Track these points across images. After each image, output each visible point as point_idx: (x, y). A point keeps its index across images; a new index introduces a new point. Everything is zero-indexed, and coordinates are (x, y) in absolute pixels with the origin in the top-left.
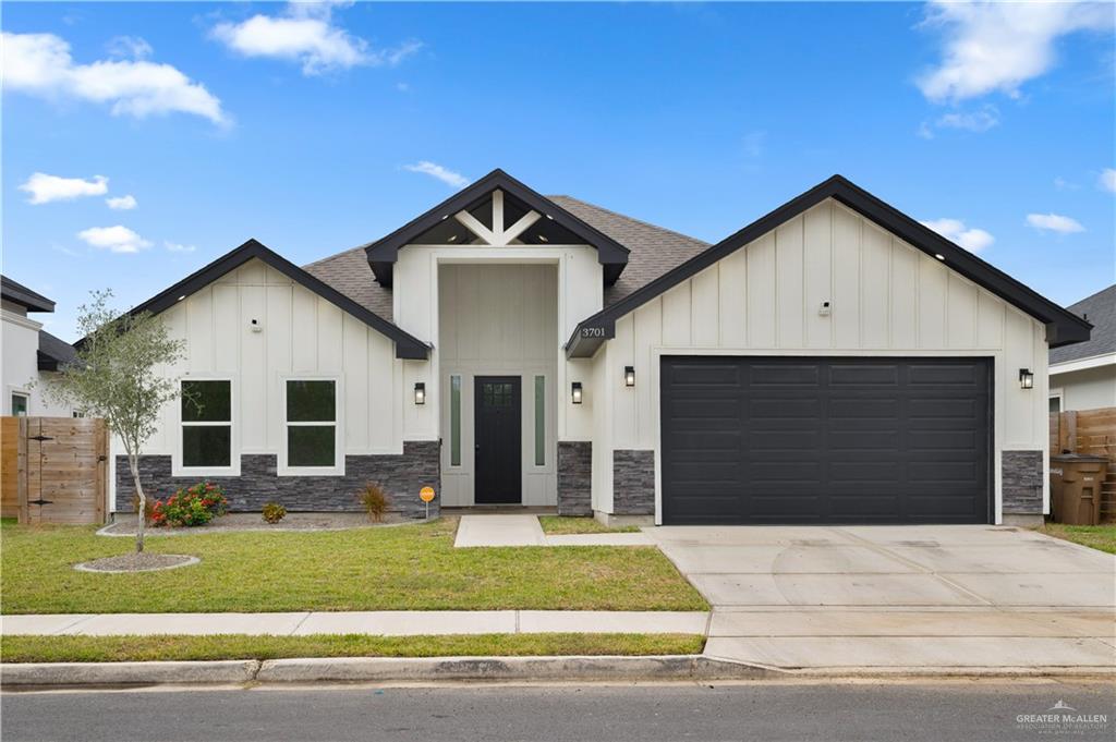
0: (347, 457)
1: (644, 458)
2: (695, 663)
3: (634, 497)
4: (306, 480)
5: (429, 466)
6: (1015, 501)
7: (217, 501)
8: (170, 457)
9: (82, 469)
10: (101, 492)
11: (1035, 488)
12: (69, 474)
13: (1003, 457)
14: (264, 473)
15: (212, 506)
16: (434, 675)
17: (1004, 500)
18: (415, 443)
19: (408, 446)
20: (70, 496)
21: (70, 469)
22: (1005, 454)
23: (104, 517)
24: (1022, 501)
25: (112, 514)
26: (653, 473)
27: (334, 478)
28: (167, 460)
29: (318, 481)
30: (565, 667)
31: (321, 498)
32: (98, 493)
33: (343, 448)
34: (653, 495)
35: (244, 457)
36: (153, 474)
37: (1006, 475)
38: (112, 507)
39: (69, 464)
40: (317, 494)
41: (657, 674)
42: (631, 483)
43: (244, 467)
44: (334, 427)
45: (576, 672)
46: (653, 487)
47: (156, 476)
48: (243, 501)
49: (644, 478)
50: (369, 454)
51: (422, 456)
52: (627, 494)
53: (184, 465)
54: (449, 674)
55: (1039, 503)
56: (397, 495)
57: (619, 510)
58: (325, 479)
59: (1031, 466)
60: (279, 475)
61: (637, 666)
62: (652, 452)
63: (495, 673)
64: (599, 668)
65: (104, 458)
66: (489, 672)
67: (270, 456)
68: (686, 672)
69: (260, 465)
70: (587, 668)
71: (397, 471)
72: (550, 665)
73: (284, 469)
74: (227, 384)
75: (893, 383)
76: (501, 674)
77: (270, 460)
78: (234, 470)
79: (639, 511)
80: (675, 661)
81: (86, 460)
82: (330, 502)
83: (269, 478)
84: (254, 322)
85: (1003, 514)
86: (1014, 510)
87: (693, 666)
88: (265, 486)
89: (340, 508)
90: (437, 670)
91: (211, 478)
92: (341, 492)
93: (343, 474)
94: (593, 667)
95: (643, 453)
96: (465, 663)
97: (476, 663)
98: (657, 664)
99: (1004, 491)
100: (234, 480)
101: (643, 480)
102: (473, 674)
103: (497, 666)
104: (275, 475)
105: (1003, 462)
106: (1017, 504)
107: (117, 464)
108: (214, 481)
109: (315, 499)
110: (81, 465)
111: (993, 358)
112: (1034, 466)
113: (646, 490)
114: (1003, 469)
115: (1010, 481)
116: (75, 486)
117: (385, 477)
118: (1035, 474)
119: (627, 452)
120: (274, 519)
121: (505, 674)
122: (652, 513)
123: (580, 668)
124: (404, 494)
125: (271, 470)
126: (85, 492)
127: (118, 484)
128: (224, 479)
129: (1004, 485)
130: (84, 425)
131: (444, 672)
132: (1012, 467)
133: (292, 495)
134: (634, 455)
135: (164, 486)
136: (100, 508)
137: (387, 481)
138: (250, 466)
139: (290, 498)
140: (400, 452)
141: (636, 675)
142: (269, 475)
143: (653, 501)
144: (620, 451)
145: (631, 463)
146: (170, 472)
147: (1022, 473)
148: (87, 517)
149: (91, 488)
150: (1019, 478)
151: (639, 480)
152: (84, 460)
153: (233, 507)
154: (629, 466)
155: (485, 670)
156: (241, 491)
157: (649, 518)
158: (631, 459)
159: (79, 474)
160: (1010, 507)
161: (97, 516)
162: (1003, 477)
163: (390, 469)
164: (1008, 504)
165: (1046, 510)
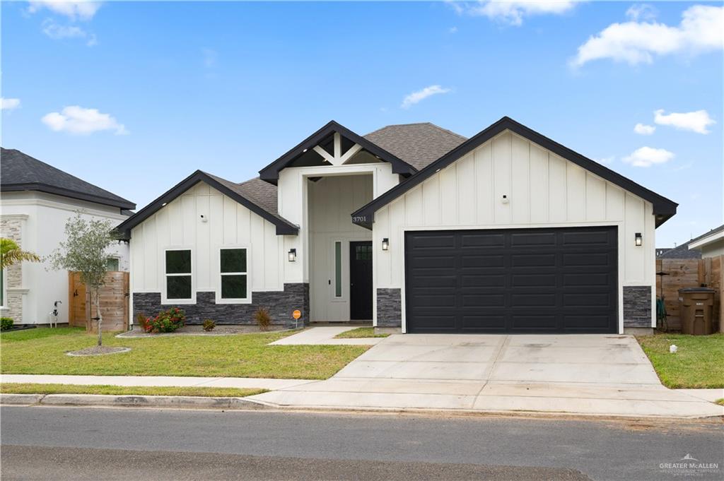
0: (253, 293)
1: (396, 293)
2: (232, 401)
3: (389, 317)
4: (231, 306)
5: (299, 298)
6: (632, 319)
7: (180, 319)
8: (160, 293)
9: (117, 300)
10: (126, 313)
11: (646, 310)
12: (111, 303)
13: (624, 290)
14: (208, 302)
15: (178, 321)
16: (115, 403)
17: (624, 318)
18: (290, 284)
19: (286, 286)
20: (111, 315)
21: (111, 301)
22: (625, 288)
23: (127, 328)
24: (637, 319)
25: (132, 325)
26: (400, 302)
27: (246, 305)
28: (158, 295)
29: (237, 307)
30: (172, 401)
31: (239, 317)
32: (125, 314)
33: (251, 288)
34: (400, 315)
35: (198, 293)
36: (152, 303)
37: (625, 302)
38: (131, 322)
39: (110, 298)
40: (237, 315)
41: (213, 406)
42: (387, 308)
43: (198, 299)
44: (246, 276)
45: (177, 403)
46: (400, 310)
47: (153, 304)
48: (197, 318)
49: (395, 305)
50: (265, 291)
51: (294, 292)
52: (385, 314)
53: (168, 298)
54: (121, 403)
55: (648, 320)
56: (280, 315)
57: (380, 324)
58: (241, 306)
59: (643, 296)
60: (216, 303)
61: (205, 401)
62: (400, 290)
63: (141, 403)
64: (187, 402)
65: (128, 295)
66: (138, 403)
67: (212, 293)
68: (227, 405)
69: (206, 297)
70: (182, 402)
71: (280, 301)
72: (166, 400)
73: (219, 300)
74: (189, 252)
75: (553, 244)
76: (144, 404)
77: (212, 295)
78: (192, 301)
79: (392, 325)
80: (222, 399)
81: (119, 295)
82: (244, 319)
83: (211, 305)
84: (202, 216)
85: (624, 327)
86: (631, 325)
87: (230, 403)
88: (208, 309)
89: (249, 322)
90: (116, 401)
91: (181, 305)
92: (249, 313)
93: (251, 303)
94: (185, 402)
95: (394, 290)
96: (128, 398)
97: (133, 398)
98: (214, 401)
99: (624, 312)
100: (193, 306)
101: (394, 306)
102: (131, 403)
103: (142, 400)
104: (214, 303)
105: (624, 294)
106: (634, 321)
107: (134, 298)
108: (183, 307)
109: (236, 317)
110: (116, 298)
111: (617, 226)
112: (646, 296)
113: (396, 312)
114: (624, 298)
115: (629, 306)
116: (114, 310)
117: (274, 304)
118: (646, 301)
119: (385, 290)
120: (209, 328)
121: (145, 404)
122: (400, 326)
123: (179, 402)
124: (284, 314)
125: (212, 301)
126: (119, 313)
127: (134, 309)
128: (187, 306)
129: (624, 308)
130: (117, 276)
131: (119, 402)
132: (630, 296)
133: (224, 315)
134: (389, 291)
135: (157, 310)
136: (126, 322)
137: (275, 306)
138: (201, 298)
139: (222, 317)
140: (282, 290)
141: (204, 406)
142: (211, 303)
143: (401, 319)
144: (380, 289)
145: (387, 296)
146: (160, 302)
147: (637, 301)
148: (120, 327)
149: (121, 311)
150: (635, 304)
151: (392, 306)
152: (118, 296)
153: (193, 322)
154: (385, 298)
155: (136, 401)
156: (197, 313)
157: (398, 329)
158: (387, 294)
159: (116, 303)
160: (628, 322)
161: (124, 326)
162: (624, 304)
163: (277, 300)
164: (627, 321)
165: (654, 325)
